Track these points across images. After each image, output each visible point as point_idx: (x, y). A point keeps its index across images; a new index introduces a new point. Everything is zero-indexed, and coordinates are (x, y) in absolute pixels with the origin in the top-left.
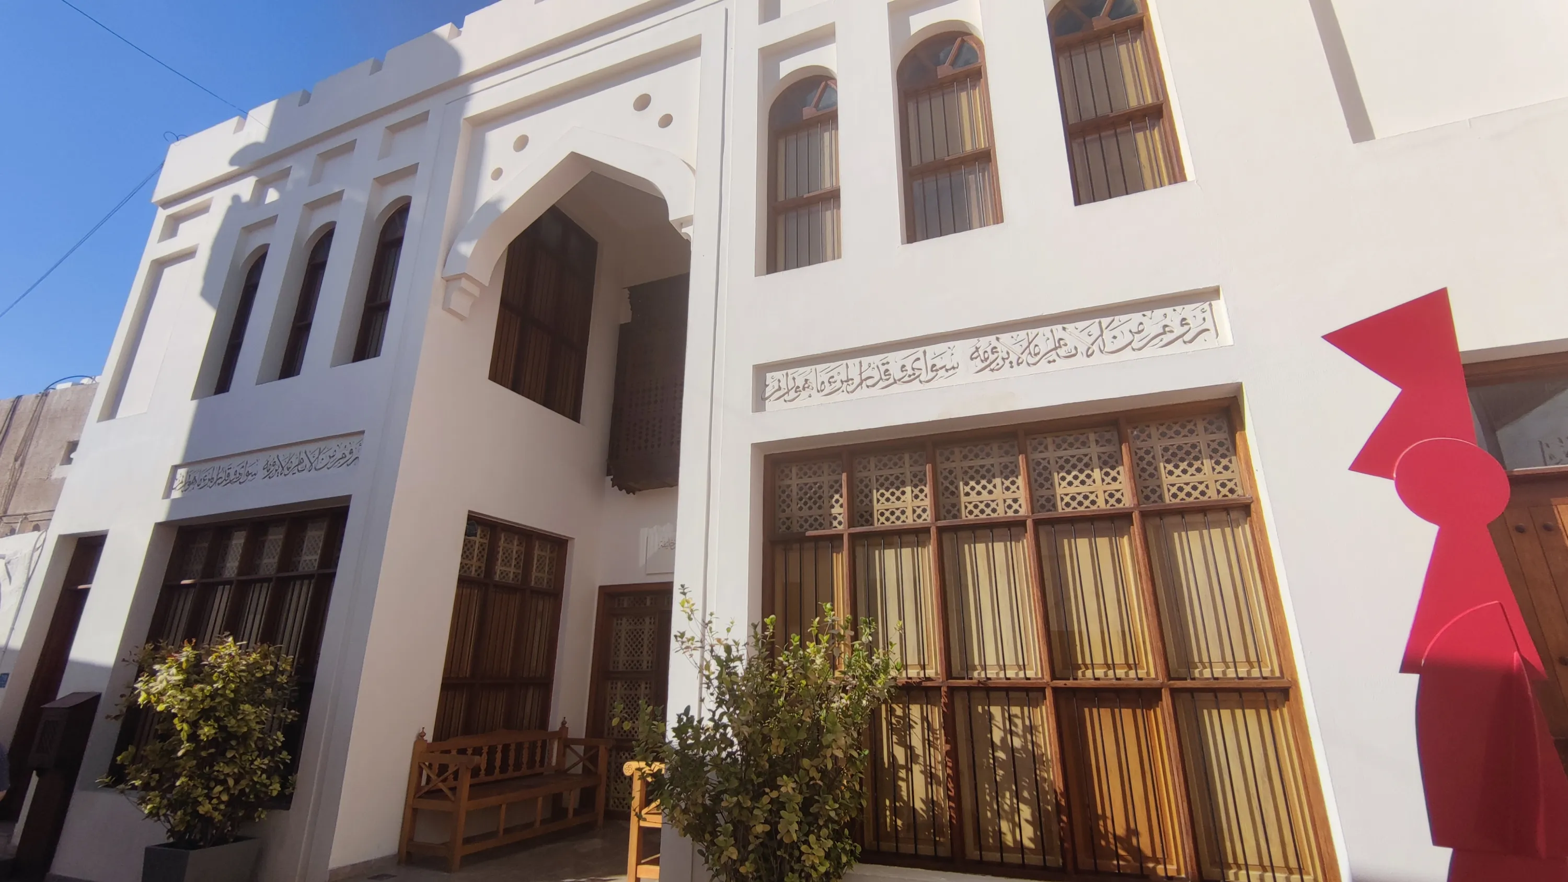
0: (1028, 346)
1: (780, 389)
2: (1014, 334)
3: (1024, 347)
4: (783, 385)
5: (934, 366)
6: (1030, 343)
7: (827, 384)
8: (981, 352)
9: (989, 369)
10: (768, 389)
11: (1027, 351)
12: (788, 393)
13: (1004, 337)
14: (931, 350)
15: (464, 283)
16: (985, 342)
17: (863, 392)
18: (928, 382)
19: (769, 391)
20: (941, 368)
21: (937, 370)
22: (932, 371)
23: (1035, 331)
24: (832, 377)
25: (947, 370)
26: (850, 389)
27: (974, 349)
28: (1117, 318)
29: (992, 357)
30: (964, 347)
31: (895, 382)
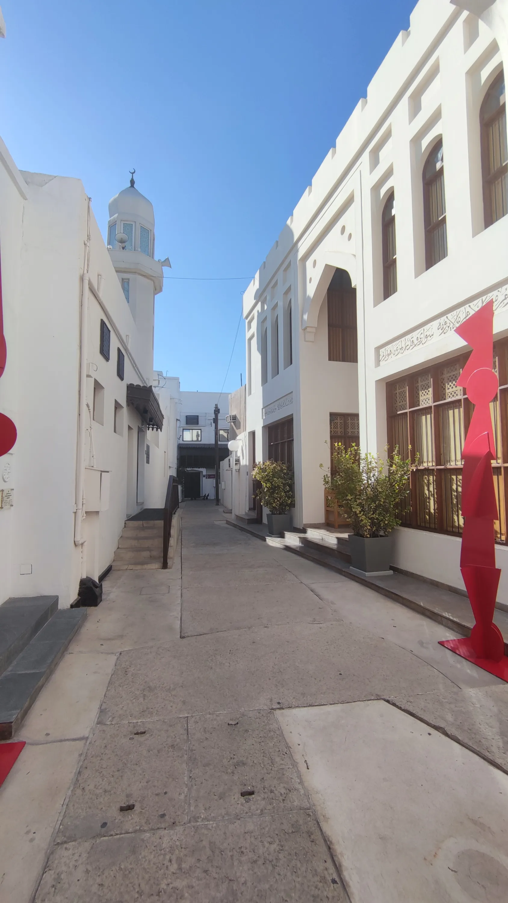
0: (457, 319)
1: (384, 356)
2: (452, 313)
3: (455, 319)
4: (384, 355)
5: (427, 335)
6: (457, 316)
7: (396, 351)
8: (441, 324)
9: (443, 333)
10: (380, 357)
11: (456, 321)
12: (386, 357)
13: (449, 316)
14: (426, 327)
15: (308, 329)
16: (442, 320)
17: (407, 352)
18: (425, 343)
19: (381, 357)
20: (429, 336)
21: (427, 337)
22: (426, 338)
23: (459, 310)
24: (397, 348)
25: (430, 337)
26: (402, 351)
27: (439, 324)
28: (488, 295)
29: (445, 326)
30: (435, 323)
31: (415, 346)
